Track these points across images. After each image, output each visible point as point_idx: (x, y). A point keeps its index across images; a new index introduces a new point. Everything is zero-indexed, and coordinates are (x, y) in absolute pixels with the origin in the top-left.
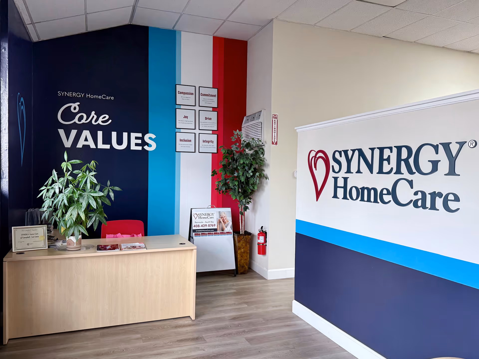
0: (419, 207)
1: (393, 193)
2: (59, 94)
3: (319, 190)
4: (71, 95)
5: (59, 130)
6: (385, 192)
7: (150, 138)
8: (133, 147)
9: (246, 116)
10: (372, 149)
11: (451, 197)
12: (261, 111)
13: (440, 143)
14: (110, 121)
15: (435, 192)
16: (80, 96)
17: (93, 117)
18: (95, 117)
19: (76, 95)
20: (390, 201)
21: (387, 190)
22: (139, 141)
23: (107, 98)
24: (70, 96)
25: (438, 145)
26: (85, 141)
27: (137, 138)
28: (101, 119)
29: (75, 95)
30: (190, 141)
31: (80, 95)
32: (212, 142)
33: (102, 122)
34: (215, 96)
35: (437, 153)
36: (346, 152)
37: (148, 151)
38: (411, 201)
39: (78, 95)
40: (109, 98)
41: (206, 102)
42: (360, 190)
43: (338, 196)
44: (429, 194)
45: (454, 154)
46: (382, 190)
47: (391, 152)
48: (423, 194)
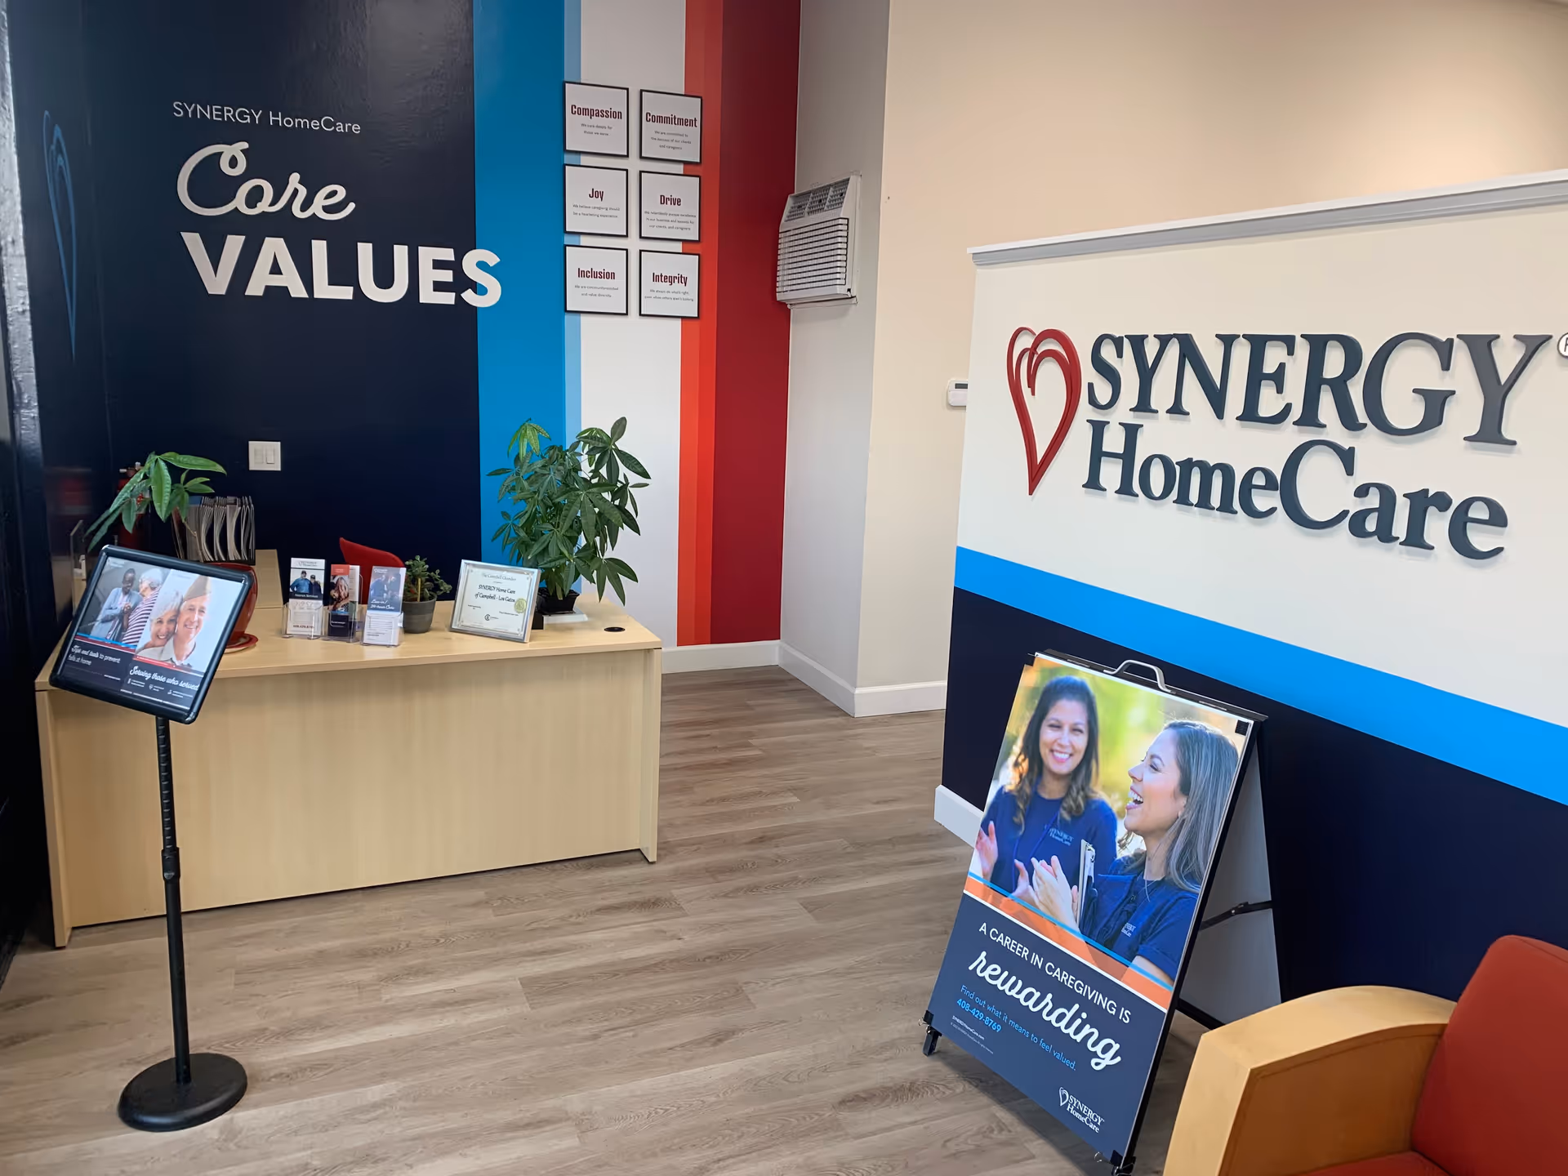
0: (1370, 534)
1: (1286, 485)
2: (179, 113)
3: (1039, 461)
4: (217, 116)
5: (186, 236)
6: (1259, 480)
7: (482, 265)
8: (428, 296)
9: (793, 192)
10: (1228, 341)
11: (1479, 512)
12: (848, 180)
13: (1458, 336)
14: (352, 206)
15: (1426, 491)
16: (247, 118)
17: (296, 192)
18: (303, 192)
19: (234, 116)
20: (1273, 510)
21: (1268, 474)
22: (447, 276)
23: (340, 129)
24: (214, 118)
25: (1450, 341)
26: (272, 272)
27: (438, 265)
28: (320, 200)
29: (229, 115)
30: (612, 276)
31: (248, 114)
32: (683, 280)
33: (327, 209)
34: (692, 123)
35: (1446, 366)
36: (1138, 342)
37: (476, 308)
38: (1345, 513)
39: (241, 115)
40: (344, 128)
41: (663, 143)
42: (1178, 468)
43: (1103, 482)
44: (1405, 495)
45: (1504, 375)
46: (1250, 474)
47: (1291, 352)
48: (1387, 494)
